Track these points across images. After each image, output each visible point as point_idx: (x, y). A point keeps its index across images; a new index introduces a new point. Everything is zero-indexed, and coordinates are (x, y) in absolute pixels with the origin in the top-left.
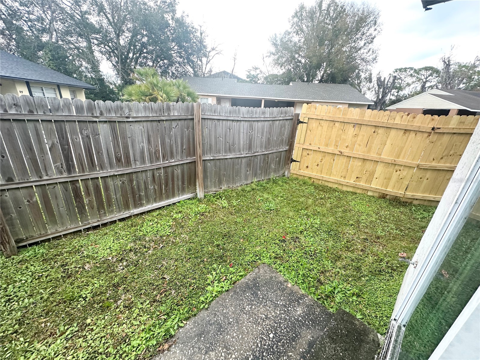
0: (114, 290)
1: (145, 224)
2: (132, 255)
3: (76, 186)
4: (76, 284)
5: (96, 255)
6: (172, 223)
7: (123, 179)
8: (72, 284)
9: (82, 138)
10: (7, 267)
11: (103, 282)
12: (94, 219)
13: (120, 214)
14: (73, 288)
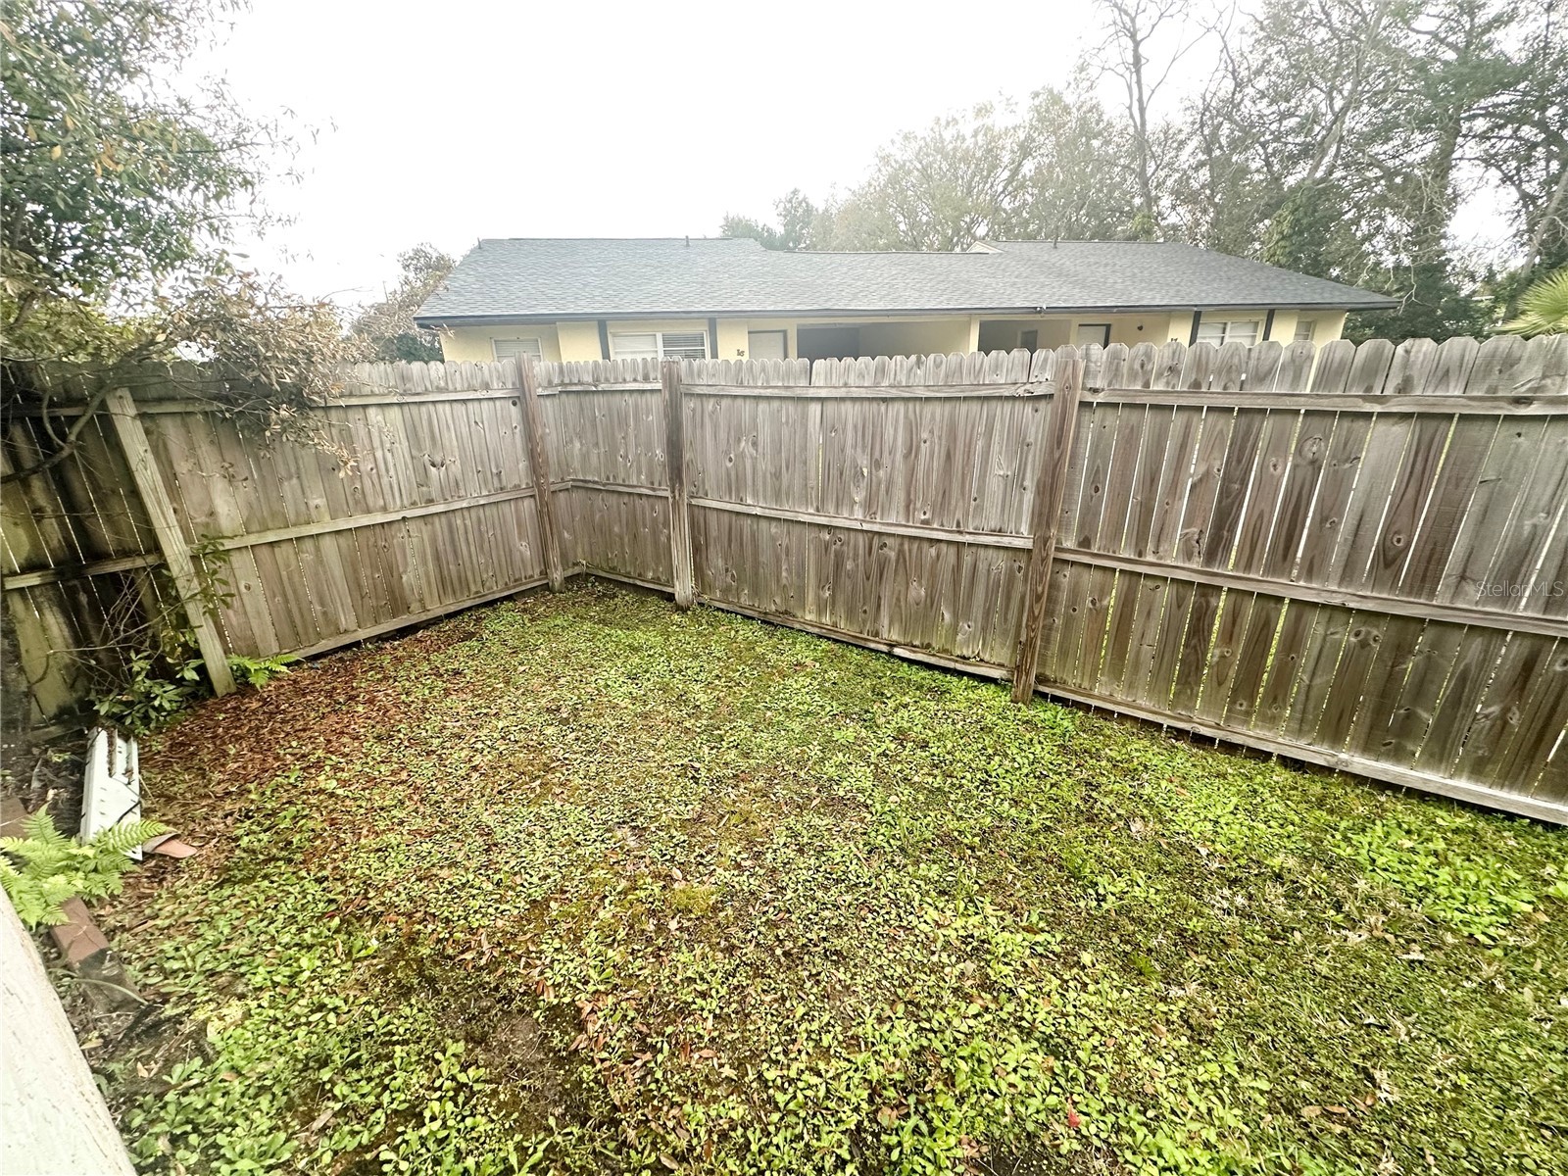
0: (1175, 945)
1: (1379, 830)
2: (1275, 892)
3: (1208, 603)
4: (1096, 848)
5: (1169, 815)
6: (1529, 908)
7: (1368, 633)
8: (1089, 840)
9: (1295, 467)
10: (1006, 718)
11: (1158, 898)
12: (1208, 713)
13: (1294, 743)
14: (1087, 852)
